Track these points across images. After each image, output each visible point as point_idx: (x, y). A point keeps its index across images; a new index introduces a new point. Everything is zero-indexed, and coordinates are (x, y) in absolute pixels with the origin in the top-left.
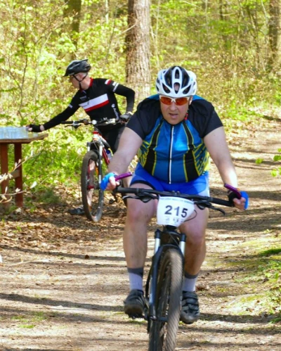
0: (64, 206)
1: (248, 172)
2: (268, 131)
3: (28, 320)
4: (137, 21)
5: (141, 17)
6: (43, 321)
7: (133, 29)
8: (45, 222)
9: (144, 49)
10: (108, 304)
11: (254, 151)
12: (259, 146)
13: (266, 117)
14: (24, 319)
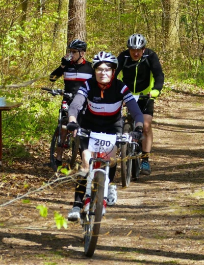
0: (33, 160)
1: (169, 133)
2: (177, 101)
3: (49, 258)
4: (76, 13)
5: (79, 11)
6: (62, 259)
7: (73, 20)
8: (24, 173)
9: (81, 36)
10: (108, 245)
11: (171, 117)
12: (174, 113)
13: (173, 90)
14: (45, 257)
